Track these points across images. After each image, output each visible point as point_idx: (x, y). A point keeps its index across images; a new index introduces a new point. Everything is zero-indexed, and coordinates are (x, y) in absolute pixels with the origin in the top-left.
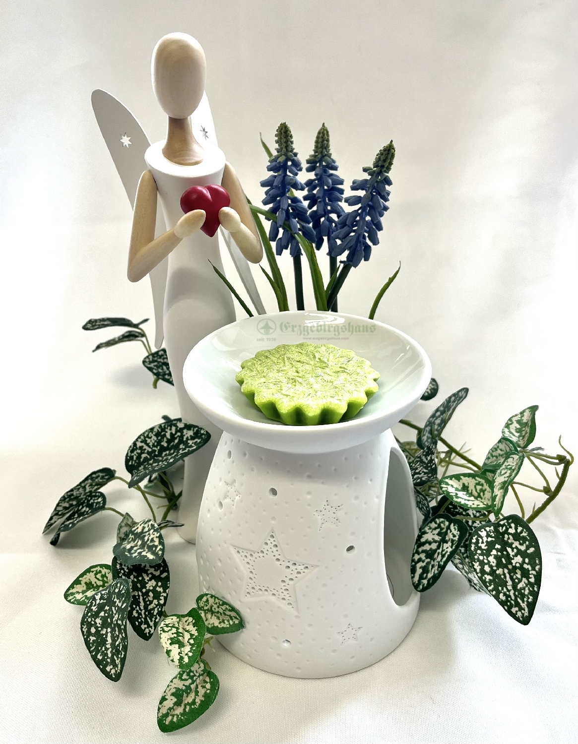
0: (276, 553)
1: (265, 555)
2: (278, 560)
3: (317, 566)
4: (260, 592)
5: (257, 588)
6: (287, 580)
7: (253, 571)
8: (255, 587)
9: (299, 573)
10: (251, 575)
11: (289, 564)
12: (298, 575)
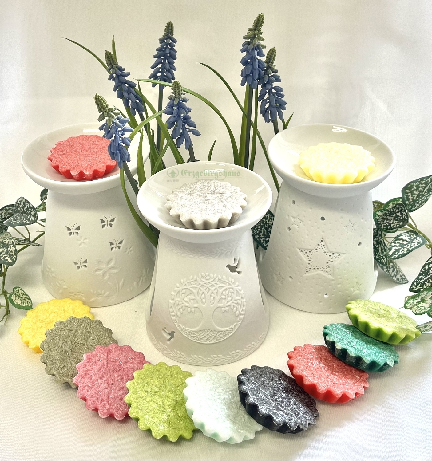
0: (324, 249)
1: (318, 250)
2: (325, 252)
3: (345, 253)
4: (314, 270)
5: (312, 268)
6: (329, 262)
7: (311, 260)
8: (311, 268)
9: (335, 258)
10: (310, 262)
11: (331, 254)
12: (335, 259)
